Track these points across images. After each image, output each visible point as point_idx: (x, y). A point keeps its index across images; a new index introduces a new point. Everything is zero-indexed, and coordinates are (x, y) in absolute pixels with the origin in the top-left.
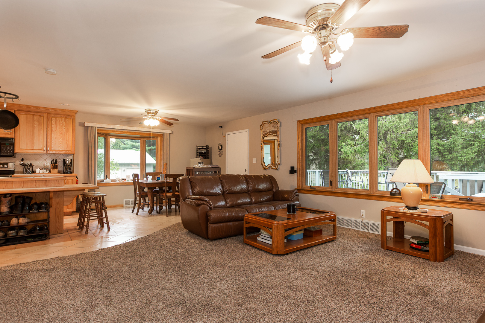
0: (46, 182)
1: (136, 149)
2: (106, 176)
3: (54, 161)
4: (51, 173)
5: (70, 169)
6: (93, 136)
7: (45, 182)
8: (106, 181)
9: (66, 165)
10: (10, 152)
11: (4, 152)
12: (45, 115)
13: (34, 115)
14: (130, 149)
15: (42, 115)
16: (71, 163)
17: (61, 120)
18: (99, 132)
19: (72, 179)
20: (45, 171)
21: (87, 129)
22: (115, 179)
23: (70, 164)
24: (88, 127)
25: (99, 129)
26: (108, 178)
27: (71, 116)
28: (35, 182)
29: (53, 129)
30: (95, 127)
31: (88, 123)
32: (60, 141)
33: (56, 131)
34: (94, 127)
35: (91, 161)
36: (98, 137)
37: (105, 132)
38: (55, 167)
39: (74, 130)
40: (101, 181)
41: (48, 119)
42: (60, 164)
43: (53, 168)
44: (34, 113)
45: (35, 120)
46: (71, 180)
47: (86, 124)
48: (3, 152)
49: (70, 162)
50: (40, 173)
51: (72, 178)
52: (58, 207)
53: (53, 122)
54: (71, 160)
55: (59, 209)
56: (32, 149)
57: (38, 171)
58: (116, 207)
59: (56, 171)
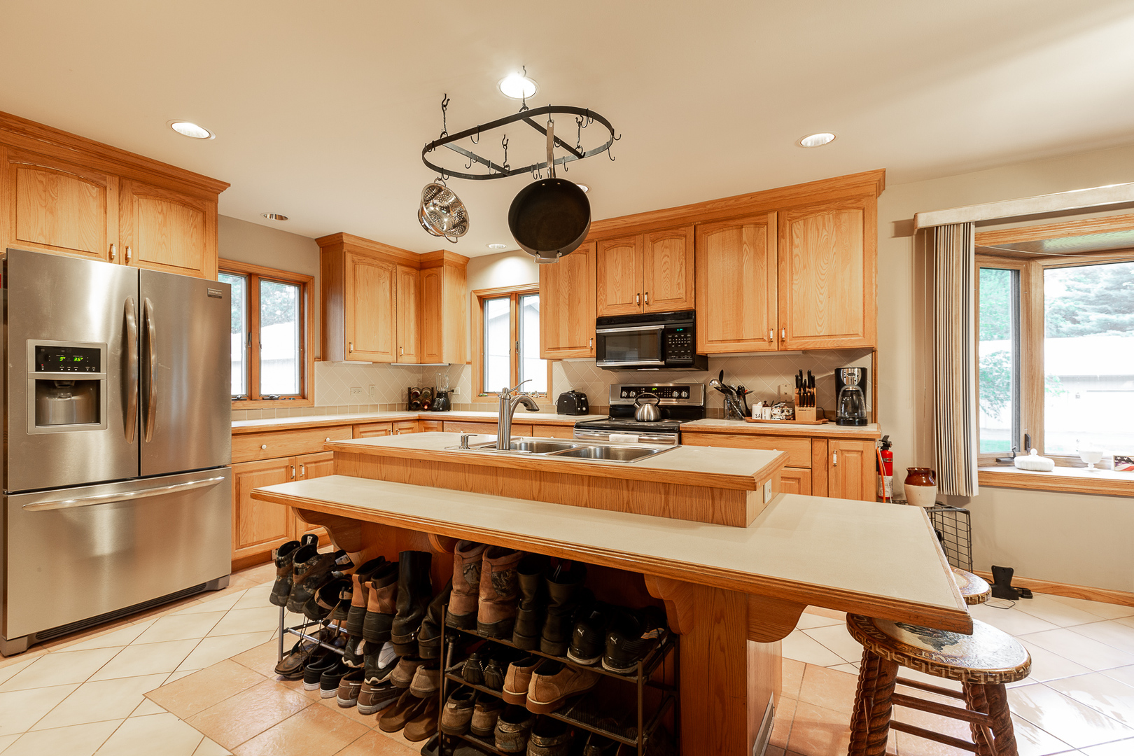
0: (667, 493)
1: (1119, 332)
2: (1027, 438)
3: (805, 377)
4: (794, 419)
5: (856, 408)
6: (957, 264)
7: (662, 491)
8: (1027, 462)
9: (845, 391)
10: (686, 353)
11: (673, 353)
12: (773, 218)
13: (742, 227)
14: (1096, 332)
15: (761, 221)
16: (863, 384)
17: (824, 225)
18: (988, 244)
19: (859, 451)
20: (777, 411)
21: (926, 240)
22: (1076, 454)
23: (859, 388)
24: (931, 232)
25: (982, 234)
26: (1033, 451)
27: (858, 198)
28: (628, 486)
29: (796, 260)
30: (967, 225)
31: (929, 214)
32: (821, 302)
33: (805, 267)
34: (958, 225)
35: (949, 373)
36: (983, 273)
37: (1016, 238)
38: (806, 400)
39: (869, 253)
40: (998, 460)
41: (780, 230)
42: (823, 389)
43: (802, 403)
44: (739, 222)
45: (745, 243)
46: (855, 455)
47: (924, 221)
48: (671, 355)
49: (857, 378)
50: (763, 418)
51: (859, 445)
52: (719, 638)
53: (797, 237)
54: (864, 371)
55: (723, 650)
56: (739, 341)
57: (757, 409)
58: (1089, 599)
59: (810, 412)
